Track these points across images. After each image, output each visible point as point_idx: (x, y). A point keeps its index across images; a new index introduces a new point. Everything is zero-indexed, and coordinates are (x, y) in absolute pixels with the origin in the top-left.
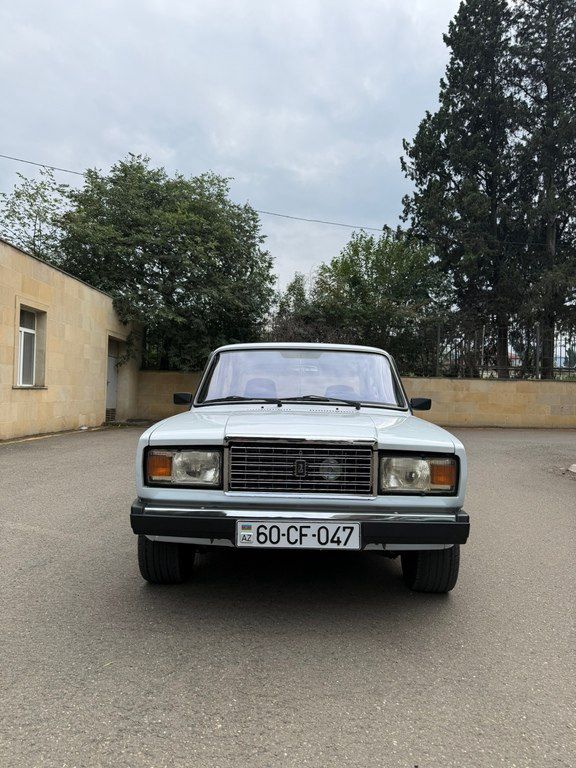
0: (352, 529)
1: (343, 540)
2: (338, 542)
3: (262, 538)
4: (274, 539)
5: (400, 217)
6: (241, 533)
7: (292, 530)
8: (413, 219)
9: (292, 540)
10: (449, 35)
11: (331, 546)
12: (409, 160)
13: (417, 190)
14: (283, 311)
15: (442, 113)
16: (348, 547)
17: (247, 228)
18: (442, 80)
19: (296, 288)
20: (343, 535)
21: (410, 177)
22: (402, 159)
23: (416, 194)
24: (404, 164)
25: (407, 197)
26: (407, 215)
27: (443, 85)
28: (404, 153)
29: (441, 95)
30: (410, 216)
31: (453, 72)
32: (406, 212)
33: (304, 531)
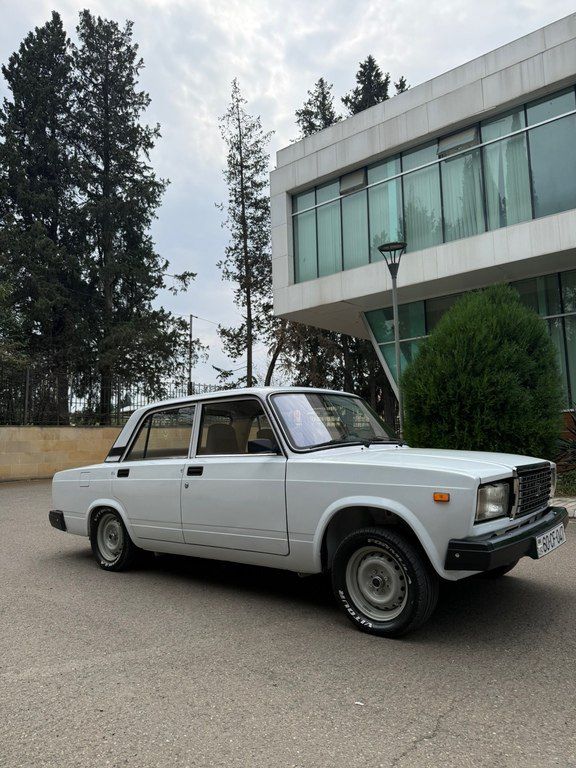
3: (545, 547)
4: (548, 546)
7: (551, 537)
15: (8, 146)
20: (561, 533)
33: (554, 536)
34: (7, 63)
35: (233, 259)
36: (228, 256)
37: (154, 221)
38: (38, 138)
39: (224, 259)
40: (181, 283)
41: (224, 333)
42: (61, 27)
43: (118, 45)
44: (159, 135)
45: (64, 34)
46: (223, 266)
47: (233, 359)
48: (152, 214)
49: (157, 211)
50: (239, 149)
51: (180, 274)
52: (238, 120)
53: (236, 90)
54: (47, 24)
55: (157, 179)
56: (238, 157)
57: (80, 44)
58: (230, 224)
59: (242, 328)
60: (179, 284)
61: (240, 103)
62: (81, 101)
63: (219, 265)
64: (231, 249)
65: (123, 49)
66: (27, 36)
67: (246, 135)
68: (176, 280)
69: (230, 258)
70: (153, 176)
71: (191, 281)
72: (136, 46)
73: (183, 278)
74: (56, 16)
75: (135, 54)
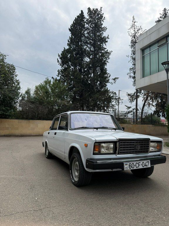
0: (149, 162)
1: (147, 165)
2: (146, 166)
3: (130, 167)
4: (133, 167)
5: (57, 75)
6: (125, 166)
7: (137, 164)
8: (60, 77)
9: (137, 167)
10: (70, 29)
11: (145, 167)
12: (60, 60)
13: (61, 69)
14: (23, 99)
15: (69, 49)
16: (149, 167)
17: (12, 72)
18: (68, 40)
19: (28, 92)
20: (147, 164)
21: (60, 65)
22: (58, 59)
23: (61, 70)
24: (58, 61)
25: (59, 70)
26: (59, 75)
27: (69, 41)
28: (58, 58)
29: (68, 44)
30: (60, 75)
31: (71, 38)
32: (59, 74)
33: (139, 164)
34: (70, 27)
35: (132, 72)
36: (130, 71)
37: (108, 64)
38: (77, 45)
39: (129, 72)
40: (114, 81)
41: (129, 95)
42: (83, 14)
43: (98, 15)
44: (109, 38)
45: (84, 16)
46: (129, 74)
47: (131, 103)
48: (107, 62)
49: (109, 61)
50: (135, 38)
51: (114, 78)
52: (134, 28)
53: (134, 19)
54: (80, 14)
55: (108, 51)
56: (134, 40)
57: (88, 17)
58: (131, 61)
59: (135, 93)
60: (113, 81)
61: (135, 23)
62: (88, 33)
63: (128, 74)
64: (131, 69)
65: (99, 16)
66: (75, 19)
67: (137, 32)
68: (112, 80)
69: (131, 71)
70: (107, 50)
71: (117, 80)
72: (103, 14)
73: (114, 79)
74: (82, 11)
75: (103, 16)
